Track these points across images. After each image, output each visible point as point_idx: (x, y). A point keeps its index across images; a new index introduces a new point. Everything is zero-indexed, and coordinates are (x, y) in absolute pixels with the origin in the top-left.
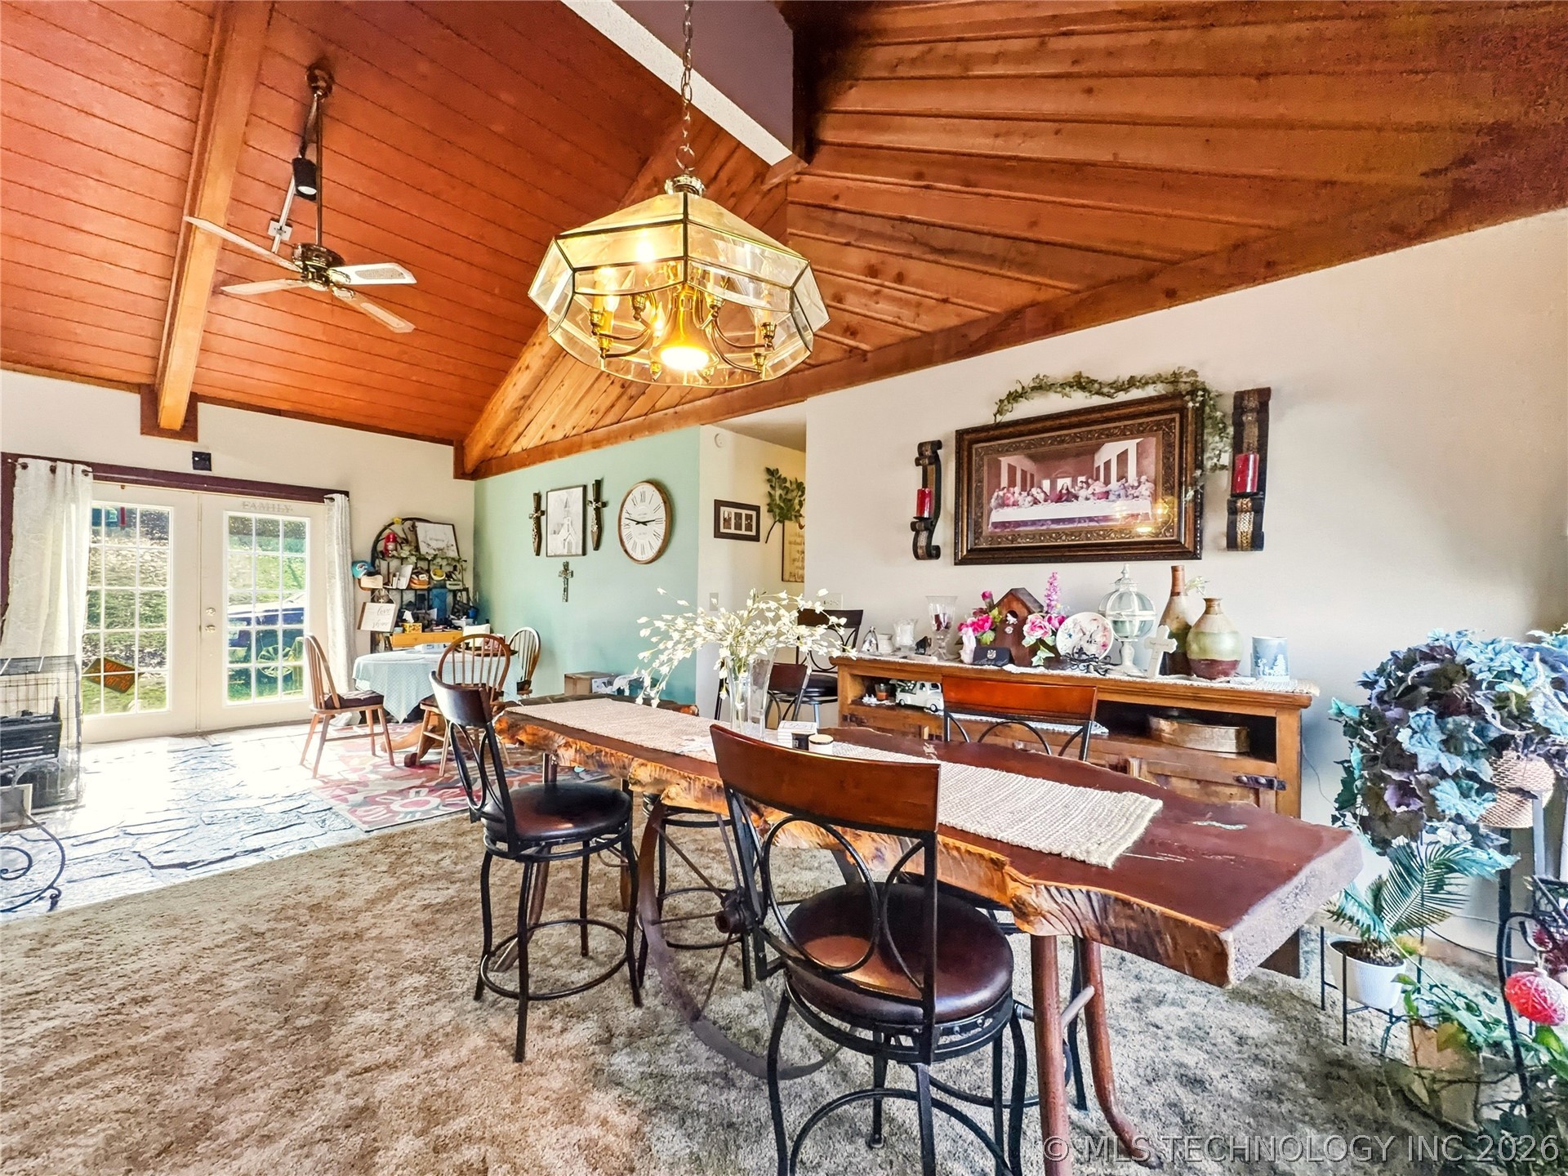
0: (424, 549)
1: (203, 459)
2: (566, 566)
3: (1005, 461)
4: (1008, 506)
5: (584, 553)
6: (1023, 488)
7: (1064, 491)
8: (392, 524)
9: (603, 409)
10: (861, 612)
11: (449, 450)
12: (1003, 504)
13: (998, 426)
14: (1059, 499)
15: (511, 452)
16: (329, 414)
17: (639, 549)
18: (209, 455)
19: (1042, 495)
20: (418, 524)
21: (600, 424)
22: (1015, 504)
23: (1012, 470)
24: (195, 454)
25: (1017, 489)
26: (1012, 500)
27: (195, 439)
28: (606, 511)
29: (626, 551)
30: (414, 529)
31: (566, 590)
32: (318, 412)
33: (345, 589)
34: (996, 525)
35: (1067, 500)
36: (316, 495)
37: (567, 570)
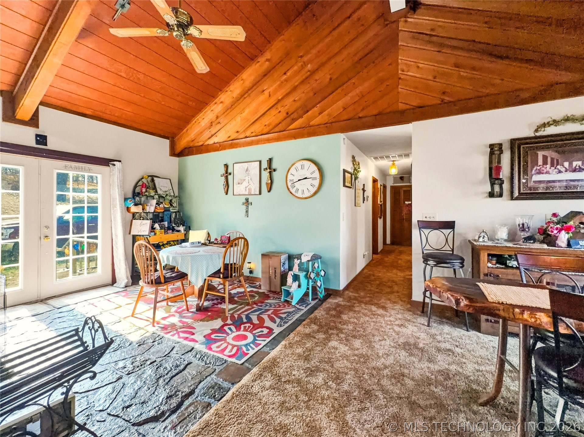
0: (159, 192)
1: (42, 139)
2: (247, 200)
3: (540, 154)
4: (543, 173)
5: (260, 194)
6: (552, 165)
7: (577, 167)
8: (143, 178)
9: (273, 124)
10: (454, 222)
11: (167, 142)
12: (539, 172)
13: (536, 137)
14: (574, 170)
15: (205, 144)
16: (113, 119)
17: (300, 191)
18: (46, 136)
19: (564, 169)
20: (155, 179)
21: (271, 132)
22: (547, 173)
23: (545, 158)
24: (37, 136)
25: (548, 166)
26: (545, 171)
27: (37, 126)
28: (275, 174)
29: (291, 193)
30: (153, 181)
31: (247, 212)
32: (107, 117)
33: (122, 212)
34: (535, 182)
35: (579, 171)
36: (105, 162)
37: (248, 202)
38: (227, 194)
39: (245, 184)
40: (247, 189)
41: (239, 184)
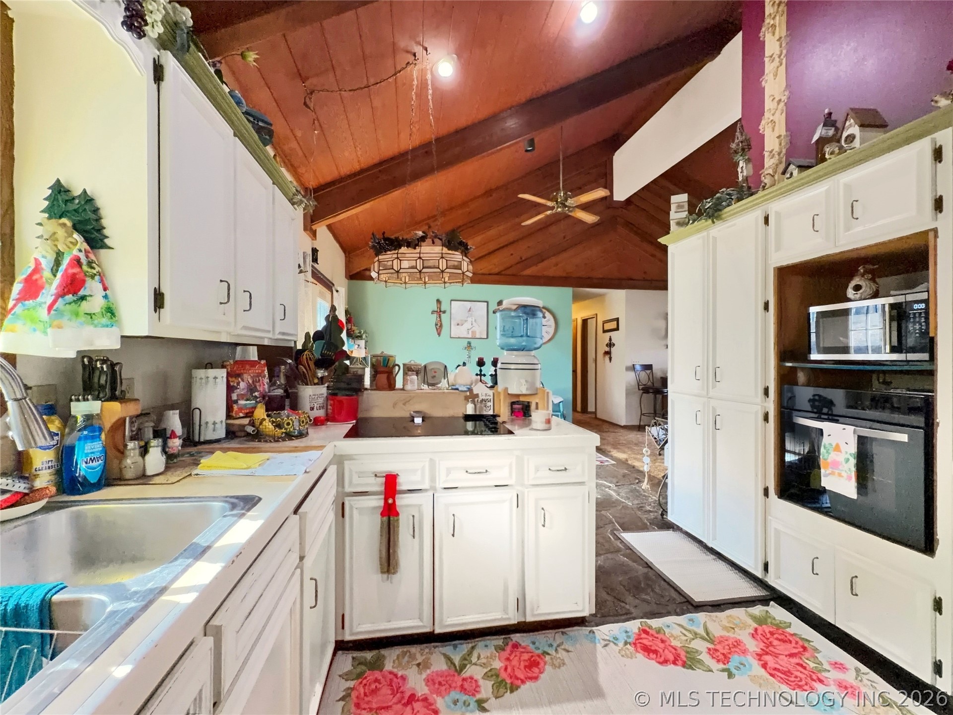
2: (469, 343)
5: (487, 337)
9: (505, 266)
31: (470, 357)
37: (470, 346)
38: (439, 334)
39: (467, 325)
40: (470, 332)
41: (458, 325)
